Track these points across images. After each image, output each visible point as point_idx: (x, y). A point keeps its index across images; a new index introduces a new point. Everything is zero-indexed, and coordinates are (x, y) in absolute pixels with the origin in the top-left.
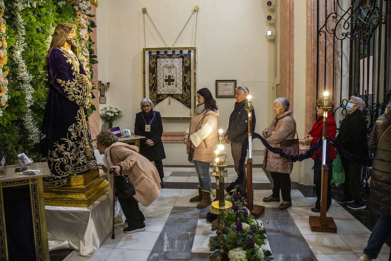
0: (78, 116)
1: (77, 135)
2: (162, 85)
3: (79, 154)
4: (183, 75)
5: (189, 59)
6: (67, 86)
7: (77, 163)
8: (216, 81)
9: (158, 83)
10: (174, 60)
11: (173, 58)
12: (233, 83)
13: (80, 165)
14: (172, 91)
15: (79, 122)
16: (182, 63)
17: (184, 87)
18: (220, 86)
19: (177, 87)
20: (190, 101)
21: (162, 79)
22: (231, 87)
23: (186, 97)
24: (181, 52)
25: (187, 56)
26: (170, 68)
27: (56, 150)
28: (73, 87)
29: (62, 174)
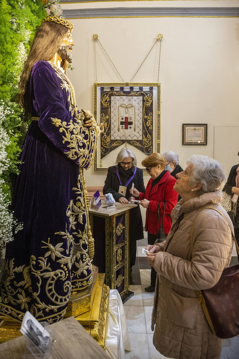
0: (79, 186)
1: (77, 219)
2: (117, 128)
3: (82, 255)
4: (143, 117)
5: (151, 97)
6: (69, 131)
7: (79, 273)
8: (183, 125)
9: (112, 125)
10: (132, 98)
11: (131, 96)
12: (203, 128)
13: (83, 276)
14: (129, 136)
15: (79, 197)
16: (142, 101)
17: (144, 131)
18: (188, 131)
19: (137, 131)
20: (151, 148)
21: (117, 122)
22: (201, 132)
23: (146, 144)
24: (141, 89)
25: (149, 93)
26: (127, 108)
27: (47, 254)
28: (77, 134)
29: (59, 301)
